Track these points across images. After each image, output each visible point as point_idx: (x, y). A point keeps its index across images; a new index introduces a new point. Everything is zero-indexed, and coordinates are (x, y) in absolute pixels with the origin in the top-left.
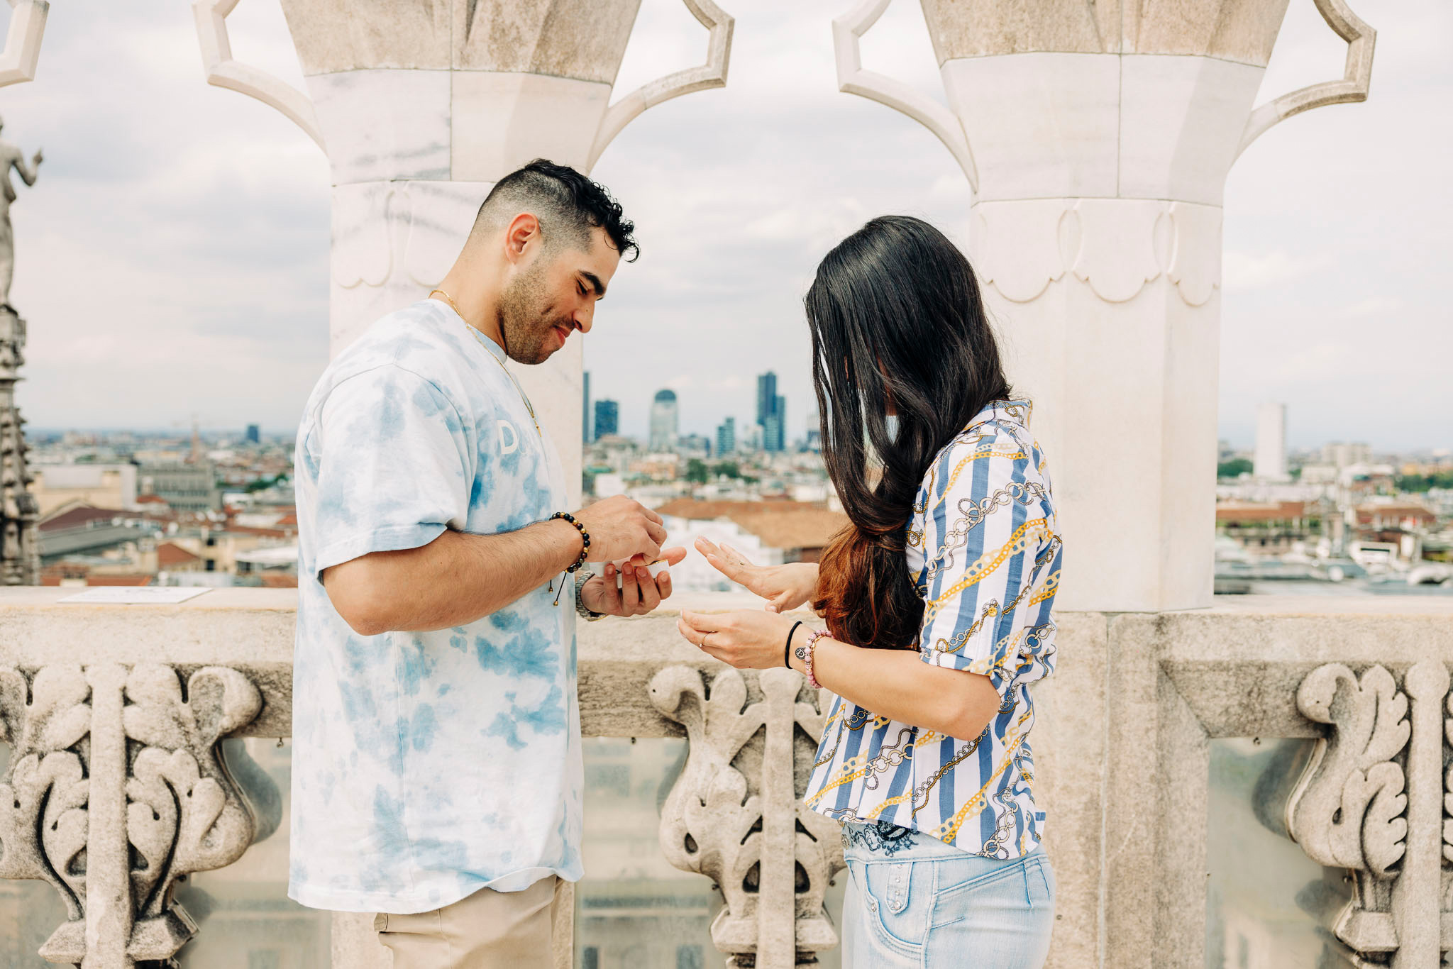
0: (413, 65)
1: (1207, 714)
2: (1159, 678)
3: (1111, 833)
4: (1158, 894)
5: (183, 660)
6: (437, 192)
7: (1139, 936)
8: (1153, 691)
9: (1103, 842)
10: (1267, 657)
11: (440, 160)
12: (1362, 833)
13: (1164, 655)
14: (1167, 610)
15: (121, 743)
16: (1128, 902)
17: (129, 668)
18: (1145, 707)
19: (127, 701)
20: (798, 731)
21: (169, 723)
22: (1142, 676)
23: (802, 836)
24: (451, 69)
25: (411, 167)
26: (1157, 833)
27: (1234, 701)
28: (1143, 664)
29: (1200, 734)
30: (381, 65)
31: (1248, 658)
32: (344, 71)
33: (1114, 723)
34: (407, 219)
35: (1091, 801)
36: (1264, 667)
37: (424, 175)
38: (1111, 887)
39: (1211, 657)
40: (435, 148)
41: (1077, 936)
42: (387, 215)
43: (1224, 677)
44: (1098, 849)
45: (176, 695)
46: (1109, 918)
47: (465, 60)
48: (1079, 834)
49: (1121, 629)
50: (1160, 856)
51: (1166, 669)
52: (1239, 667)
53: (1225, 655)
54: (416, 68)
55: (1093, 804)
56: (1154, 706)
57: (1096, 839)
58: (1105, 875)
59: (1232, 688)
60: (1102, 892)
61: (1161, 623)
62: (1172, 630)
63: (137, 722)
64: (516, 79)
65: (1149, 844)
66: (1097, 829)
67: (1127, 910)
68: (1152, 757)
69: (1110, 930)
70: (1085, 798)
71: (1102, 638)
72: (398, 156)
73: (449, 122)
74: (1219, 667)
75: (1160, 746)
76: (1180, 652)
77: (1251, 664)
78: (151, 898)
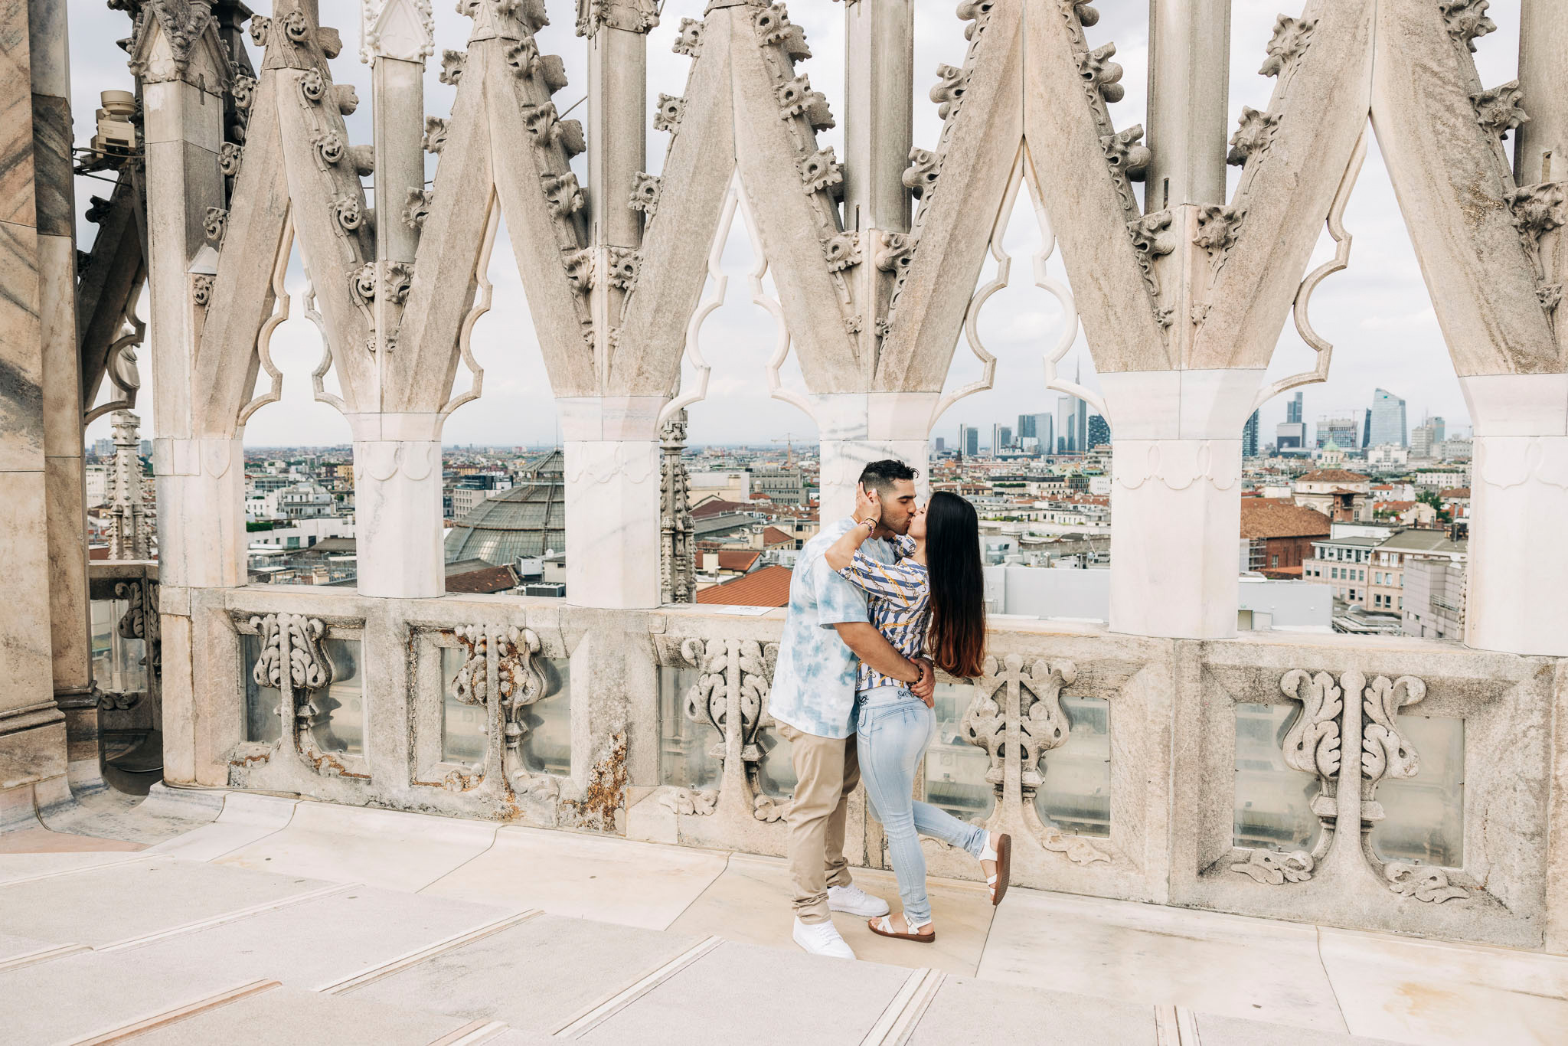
0: (852, 392)
1: (1232, 691)
2: (1202, 671)
3: (1176, 745)
4: (1202, 777)
5: (763, 639)
6: (862, 445)
7: (1191, 795)
8: (1198, 678)
9: (1172, 748)
10: (1260, 664)
11: (862, 432)
12: (1315, 756)
13: (1204, 660)
14: (1206, 638)
15: (738, 672)
16: (1185, 778)
17: (741, 642)
18: (1194, 685)
19: (741, 655)
20: (1022, 685)
21: (756, 665)
22: (1192, 670)
23: (1024, 734)
24: (868, 393)
25: (851, 435)
26: (1201, 746)
27: (1246, 685)
28: (1193, 664)
29: (1229, 700)
30: (839, 392)
31: (1250, 664)
32: (824, 394)
33: (1178, 692)
34: (850, 457)
35: (1166, 728)
36: (1259, 669)
37: (856, 438)
38: (1176, 770)
39: (1229, 663)
40: (861, 426)
41: (1159, 792)
42: (842, 455)
43: (1238, 673)
44: (1169, 751)
45: (760, 655)
46: (1175, 785)
47: (873, 388)
48: (1160, 744)
49: (1181, 647)
50: (1203, 758)
51: (1206, 668)
52: (1246, 668)
53: (1237, 662)
55: (1167, 730)
56: (1199, 685)
57: (1169, 747)
58: (1173, 764)
59: (1243, 678)
60: (1171, 772)
61: (1202, 645)
62: (1208, 648)
63: (746, 664)
64: (894, 395)
65: (1196, 751)
66: (1169, 742)
67: (1184, 782)
68: (1198, 709)
69: (1175, 791)
70: (1163, 726)
71: (1171, 651)
72: (846, 430)
73: (867, 415)
74: (1234, 667)
75: (1203, 704)
76: (1212, 660)
77: (1252, 667)
78: (750, 736)
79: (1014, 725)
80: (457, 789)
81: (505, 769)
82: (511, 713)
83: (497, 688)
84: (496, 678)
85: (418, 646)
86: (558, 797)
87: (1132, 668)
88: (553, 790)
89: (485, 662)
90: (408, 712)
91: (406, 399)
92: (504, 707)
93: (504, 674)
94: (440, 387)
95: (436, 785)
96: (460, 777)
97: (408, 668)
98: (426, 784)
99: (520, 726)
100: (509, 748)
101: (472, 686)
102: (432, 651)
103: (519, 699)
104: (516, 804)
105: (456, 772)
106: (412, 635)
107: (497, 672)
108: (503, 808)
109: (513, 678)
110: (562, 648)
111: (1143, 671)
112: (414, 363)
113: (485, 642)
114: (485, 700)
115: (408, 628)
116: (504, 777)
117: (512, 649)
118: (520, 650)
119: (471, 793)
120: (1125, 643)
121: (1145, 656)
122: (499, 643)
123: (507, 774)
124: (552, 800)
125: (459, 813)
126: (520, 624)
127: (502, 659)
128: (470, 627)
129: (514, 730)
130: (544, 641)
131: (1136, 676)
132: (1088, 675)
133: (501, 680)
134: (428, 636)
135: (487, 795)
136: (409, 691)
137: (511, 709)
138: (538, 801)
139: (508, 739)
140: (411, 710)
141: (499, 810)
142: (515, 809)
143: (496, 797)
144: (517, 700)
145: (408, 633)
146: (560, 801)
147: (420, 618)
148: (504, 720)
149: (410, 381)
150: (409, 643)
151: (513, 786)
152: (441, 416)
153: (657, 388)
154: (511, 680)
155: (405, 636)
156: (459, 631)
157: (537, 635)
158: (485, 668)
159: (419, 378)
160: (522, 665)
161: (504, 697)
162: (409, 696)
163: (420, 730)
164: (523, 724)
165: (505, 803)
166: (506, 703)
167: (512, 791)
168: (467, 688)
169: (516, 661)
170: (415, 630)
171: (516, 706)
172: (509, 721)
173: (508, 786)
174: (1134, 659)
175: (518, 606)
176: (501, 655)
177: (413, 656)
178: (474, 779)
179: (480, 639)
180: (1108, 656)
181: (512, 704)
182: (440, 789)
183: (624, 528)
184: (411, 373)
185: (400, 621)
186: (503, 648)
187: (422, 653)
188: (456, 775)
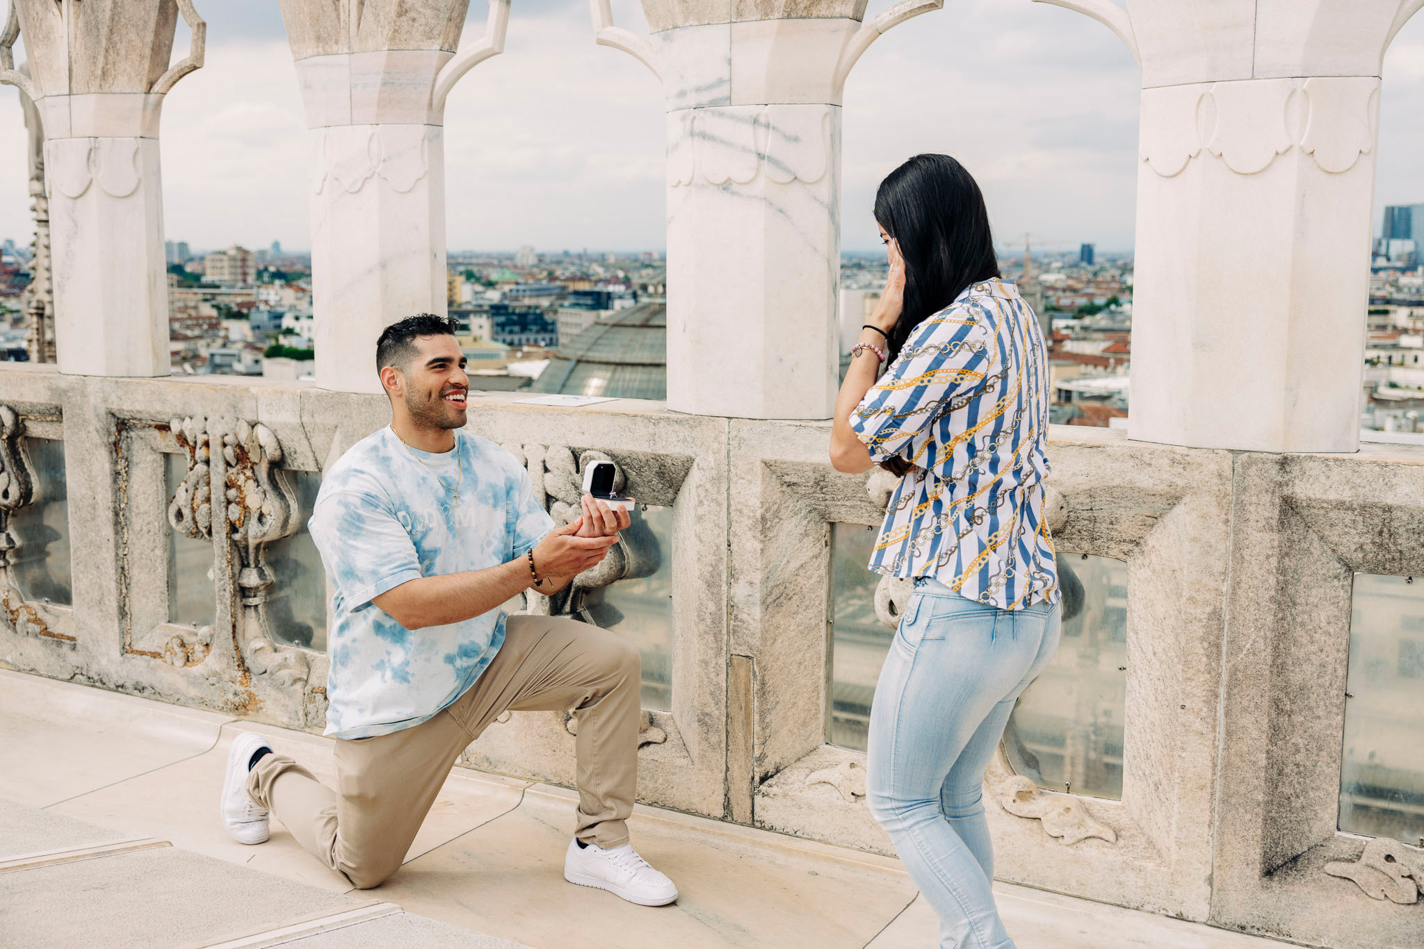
0: (706, 22)
1: (1342, 549)
2: (1283, 512)
3: (1231, 642)
4: (1276, 703)
5: (577, 444)
6: (721, 115)
7: (1255, 734)
8: (1274, 523)
9: (1224, 649)
10: (1390, 500)
11: (722, 92)
13: (1287, 491)
14: (1291, 450)
15: (542, 497)
16: (1245, 703)
17: (546, 448)
18: (1267, 536)
19: (546, 470)
21: (569, 486)
22: (1264, 509)
24: (731, 22)
25: (705, 98)
26: (1276, 648)
27: (1367, 539)
28: (1267, 498)
29: (1337, 568)
30: (687, 24)
31: (1370, 500)
32: (668, 29)
33: (1238, 548)
34: (704, 136)
35: (1214, 612)
36: (1389, 509)
37: (714, 103)
38: (1230, 688)
39: (1332, 496)
40: (720, 82)
41: (1198, 725)
42: (692, 134)
43: (1349, 517)
44: (1219, 653)
45: (573, 468)
46: (1227, 714)
47: (740, 14)
48: (1203, 639)
49: (1247, 466)
50: (1279, 668)
51: (1289, 507)
52: (1363, 507)
53: (1347, 495)
54: (708, 24)
55: (1216, 615)
56: (1276, 536)
57: (1218, 646)
58: (1225, 677)
59: (1360, 526)
60: (1222, 691)
61: (1284, 463)
62: (1295, 469)
63: (554, 483)
64: (773, 24)
65: (1266, 655)
66: (1218, 637)
67: (1245, 710)
68: (1272, 580)
69: (1228, 725)
70: (1208, 609)
71: (1228, 473)
72: (698, 90)
73: (730, 62)
74: (1340, 505)
75: (1282, 571)
76: (1302, 490)
77: (1374, 505)
78: (564, 602)
80: (179, 662)
81: (239, 637)
82: (247, 552)
83: (223, 515)
84: (223, 498)
85: (129, 450)
86: (307, 681)
87: (1160, 504)
88: (300, 672)
89: (208, 474)
90: (117, 547)
91: (99, 72)
92: (234, 544)
93: (232, 493)
94: (148, 52)
95: (155, 655)
96: (183, 645)
97: (115, 481)
98: (142, 653)
99: (261, 574)
100: (246, 606)
101: (193, 510)
102: (150, 457)
103: (254, 533)
104: (253, 690)
105: (178, 637)
106: (119, 431)
107: (222, 489)
108: (236, 694)
109: (243, 499)
110: (310, 455)
111: (1179, 509)
112: (108, 14)
113: (207, 444)
114: (210, 533)
115: (113, 421)
116: (237, 648)
117: (242, 455)
118: (253, 457)
119: (197, 669)
120: (1147, 458)
121: (1181, 482)
122: (225, 445)
123: (241, 645)
124: (299, 686)
125: (183, 699)
126: (251, 417)
127: (231, 470)
128: (187, 420)
129: (251, 578)
130: (285, 444)
131: (1168, 518)
132: (1086, 514)
133: (229, 502)
134: (141, 433)
135: (215, 674)
136: (117, 514)
137: (246, 547)
138: (280, 687)
139: (243, 592)
140: (120, 544)
141: (231, 696)
142: (251, 696)
143: (226, 677)
144: (251, 534)
145: (114, 429)
146: (308, 688)
147: (128, 405)
148: (237, 562)
149: (104, 42)
150: (115, 444)
151: (248, 663)
152: (152, 98)
153: (429, 36)
154: (241, 502)
155: (109, 434)
156: (175, 427)
157: (274, 433)
158: (208, 484)
159: (116, 38)
160: (256, 481)
161: (234, 529)
162: (117, 523)
163: (135, 573)
164: (268, 571)
165: (238, 688)
166: (237, 537)
167: (247, 670)
168: (186, 512)
169: (249, 473)
170: (123, 425)
171: (252, 543)
172: (244, 565)
173: (242, 661)
174: (1163, 488)
175: (247, 390)
176: (228, 464)
177: (121, 465)
178: (199, 648)
179: (201, 439)
180: (1117, 482)
181: (246, 539)
182: (158, 661)
183: (383, 266)
184: (104, 31)
185: (102, 411)
186: (229, 452)
187: (135, 460)
188: (177, 642)
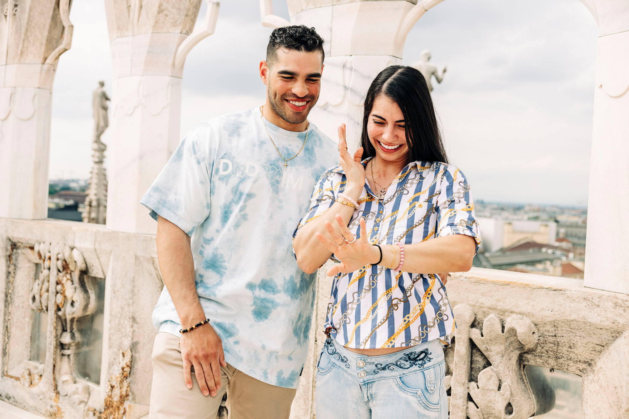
0: (319, 6)
20: (472, 345)
23: (471, 403)
24: (333, 5)
30: (308, 8)
32: (299, 13)
47: (339, 1)
64: (357, 5)
73: (331, 30)
79: (459, 391)
80: (27, 384)
81: (57, 372)
82: (66, 323)
83: (53, 301)
84: (54, 290)
85: (16, 260)
86: (86, 403)
87: (606, 336)
88: (84, 397)
89: (49, 276)
90: (5, 314)
91: (19, 52)
92: (59, 317)
93: (59, 287)
94: (44, 41)
95: (17, 379)
96: (30, 374)
97: (7, 277)
98: (11, 377)
99: (73, 336)
100: (63, 355)
101: (41, 296)
102: (27, 265)
103: (69, 312)
104: (60, 405)
105: (28, 369)
106: (12, 249)
107: (55, 284)
108: (51, 407)
109: (64, 291)
110: (100, 267)
111: (620, 341)
112: (26, 21)
113: (50, 258)
114: (47, 310)
115: (10, 243)
116: (54, 379)
117: (66, 267)
118: (72, 267)
119: (34, 390)
120: (596, 301)
121: (621, 321)
122: (58, 259)
123: (57, 377)
124: (82, 405)
125: (27, 407)
126: (71, 244)
127: (61, 274)
128: (42, 244)
129: (66, 339)
130: (88, 261)
131: (612, 348)
132: (551, 339)
133: (57, 293)
134: (24, 251)
135: (43, 393)
136: (7, 296)
137: (66, 320)
138: (73, 405)
139: (62, 346)
140: (6, 313)
141: (49, 408)
142: (59, 408)
143: (48, 396)
144: (67, 312)
145: (9, 248)
146: (87, 407)
147: (18, 235)
148: (60, 328)
149: (23, 36)
150: (10, 256)
151: (59, 389)
152: (46, 66)
153: (174, 25)
154: (63, 293)
155: (7, 250)
156: (36, 248)
157: (82, 254)
158: (49, 281)
159: (29, 34)
160: (72, 281)
161: (59, 309)
162: (6, 301)
163: (14, 331)
164: (77, 335)
165: (54, 404)
166: (60, 313)
167: (58, 393)
168: (37, 297)
169: (68, 276)
170: (14, 246)
171: (69, 318)
172: (64, 330)
173: (56, 387)
174: (607, 324)
175: (71, 228)
176: (59, 271)
177: (12, 267)
178: (37, 377)
179: (48, 255)
180: (572, 318)
181: (65, 315)
182: (18, 382)
183: (141, 157)
184: (23, 30)
185: (5, 237)
186: (60, 264)
187: (19, 266)
188: (27, 372)
